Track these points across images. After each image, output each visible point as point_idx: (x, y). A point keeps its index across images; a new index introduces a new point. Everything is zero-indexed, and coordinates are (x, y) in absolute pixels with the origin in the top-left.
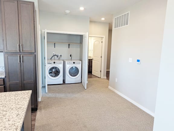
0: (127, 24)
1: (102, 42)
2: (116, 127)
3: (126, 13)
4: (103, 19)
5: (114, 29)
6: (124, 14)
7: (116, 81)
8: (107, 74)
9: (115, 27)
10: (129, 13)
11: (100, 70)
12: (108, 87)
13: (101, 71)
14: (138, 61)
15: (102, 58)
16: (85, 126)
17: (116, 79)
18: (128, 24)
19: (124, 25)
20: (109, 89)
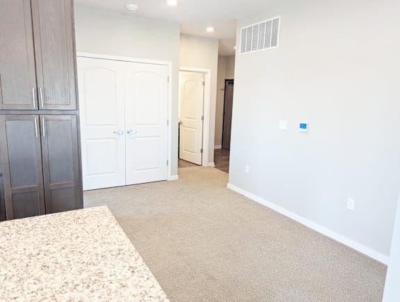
0: (274, 44)
1: (204, 83)
2: (277, 271)
3: (272, 19)
4: (210, 30)
5: (240, 54)
6: (265, 21)
7: (247, 171)
8: (215, 155)
9: (243, 51)
10: (278, 19)
11: (201, 148)
12: (226, 186)
13: (202, 151)
14: (303, 126)
15: (205, 121)
16: (211, 278)
17: (247, 166)
18: (276, 45)
19: (267, 45)
20: (229, 190)
